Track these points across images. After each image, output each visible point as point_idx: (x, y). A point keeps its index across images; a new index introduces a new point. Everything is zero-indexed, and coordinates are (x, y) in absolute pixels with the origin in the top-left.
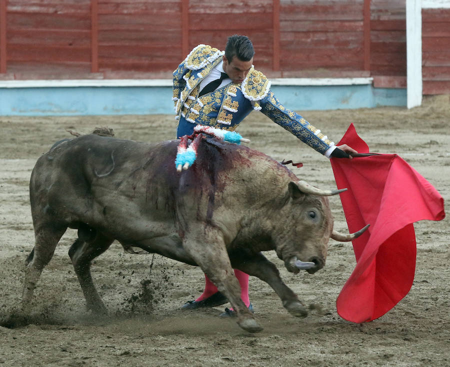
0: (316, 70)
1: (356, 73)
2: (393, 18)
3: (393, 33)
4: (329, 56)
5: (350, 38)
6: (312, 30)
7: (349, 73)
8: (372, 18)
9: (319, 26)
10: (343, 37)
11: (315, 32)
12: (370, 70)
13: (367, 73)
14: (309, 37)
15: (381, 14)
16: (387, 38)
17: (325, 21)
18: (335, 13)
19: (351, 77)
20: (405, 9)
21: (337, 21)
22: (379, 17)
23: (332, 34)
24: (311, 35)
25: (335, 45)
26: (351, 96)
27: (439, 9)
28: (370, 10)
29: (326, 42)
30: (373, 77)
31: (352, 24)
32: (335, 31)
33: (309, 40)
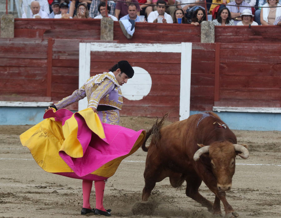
0: (11, 95)
1: (40, 98)
2: (69, 57)
3: (69, 68)
4: (21, 85)
5: (37, 72)
6: (8, 65)
7: (36, 98)
8: (53, 57)
9: (14, 62)
10: (31, 71)
11: (11, 66)
12: (51, 96)
13: (49, 98)
14: (6, 70)
15: (60, 54)
16: (65, 73)
17: (18, 59)
19: (37, 101)
20: (78, 51)
21: (28, 58)
22: (59, 56)
23: (23, 68)
24: (8, 69)
25: (26, 76)
26: (36, 115)
27: (103, 52)
28: (52, 51)
29: (19, 74)
30: (53, 102)
31: (39, 61)
32: (26, 66)
33: (6, 73)
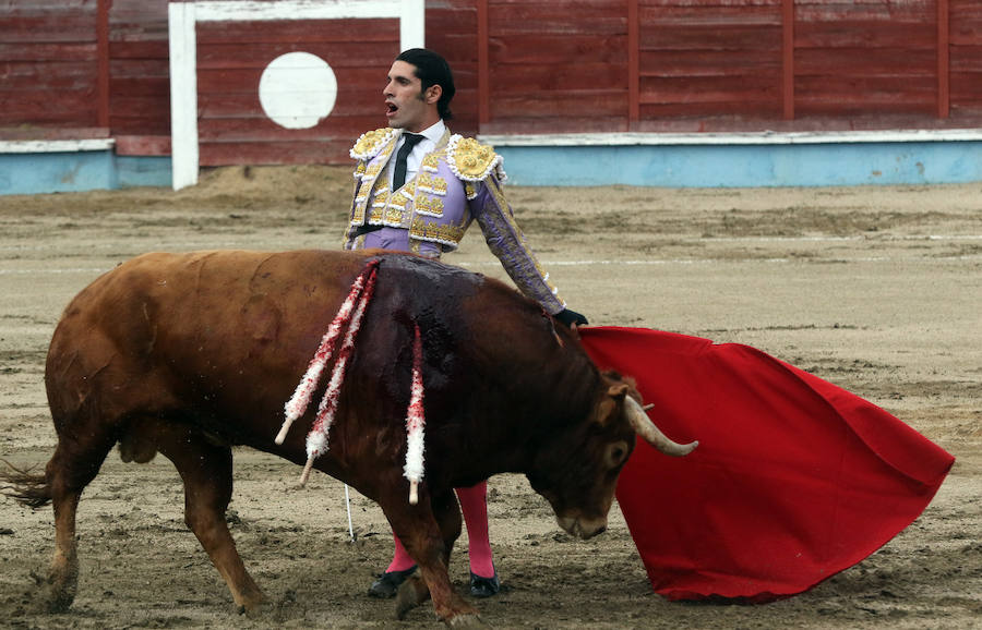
0: (18, 126)
1: (85, 131)
2: (147, 37)
3: (146, 62)
4: (39, 104)
5: (75, 73)
6: (9, 59)
7: (75, 132)
8: (111, 38)
9: (22, 52)
10: (62, 71)
11: (15, 62)
12: (110, 126)
13: (105, 131)
14: (4, 72)
15: (126, 31)
16: (139, 72)
17: (31, 44)
19: (77, 139)
20: (166, 22)
21: (52, 43)
22: (123, 35)
23: (44, 66)
24: (8, 67)
25: (50, 84)
26: (76, 170)
27: (225, 22)
28: (108, 25)
29: (35, 79)
30: (115, 137)
31: (79, 48)
32: (48, 61)
33: (5, 77)
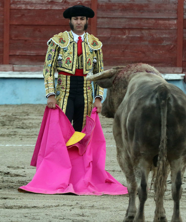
18: (150, 11)
